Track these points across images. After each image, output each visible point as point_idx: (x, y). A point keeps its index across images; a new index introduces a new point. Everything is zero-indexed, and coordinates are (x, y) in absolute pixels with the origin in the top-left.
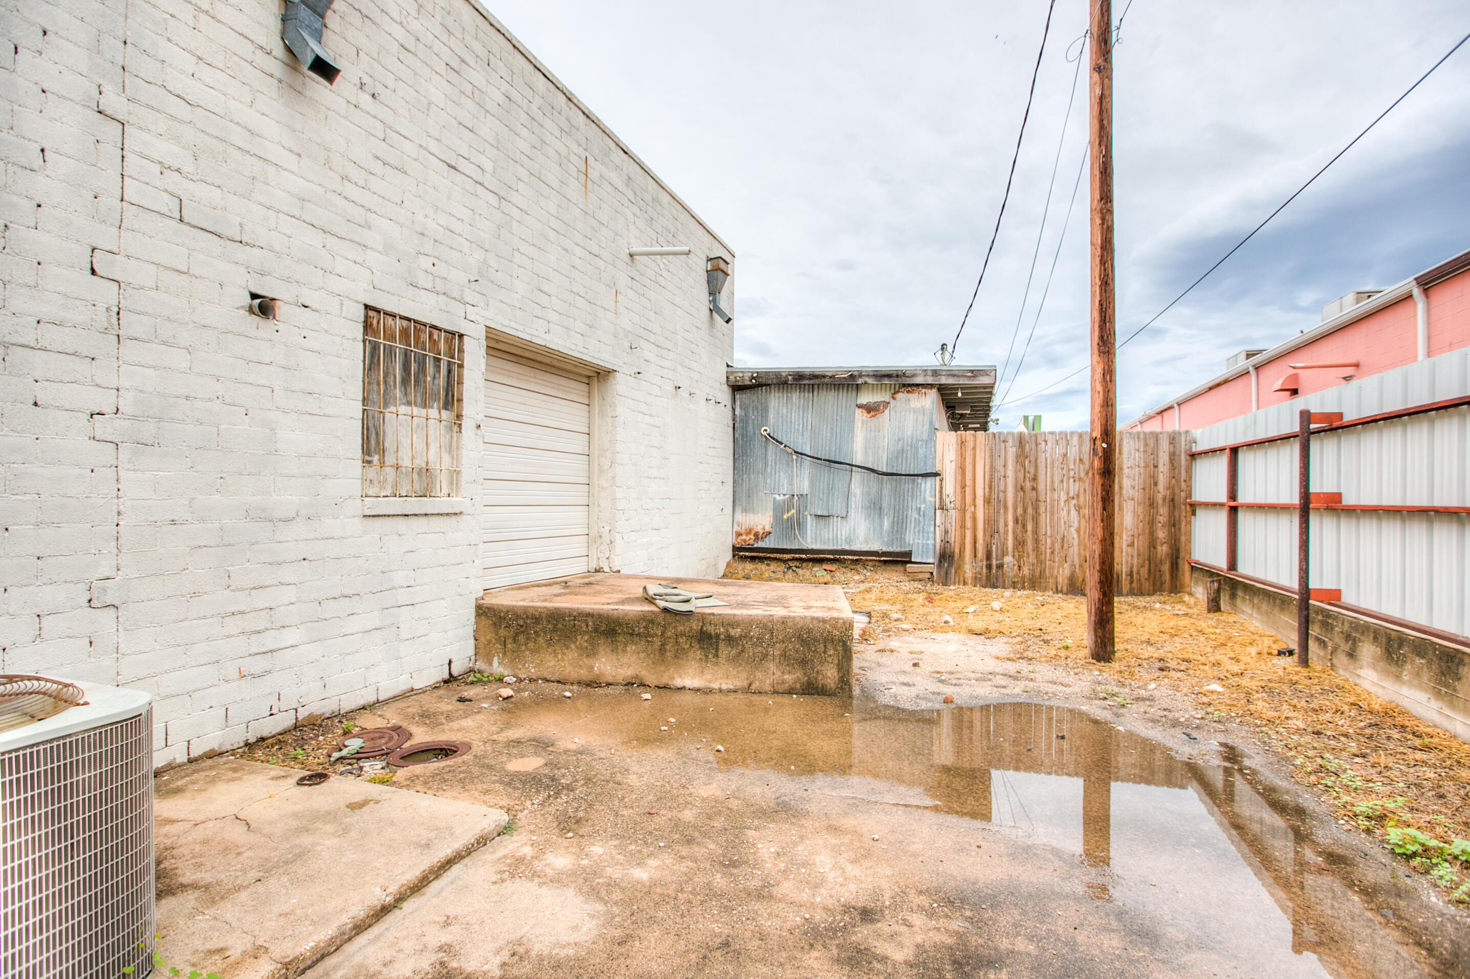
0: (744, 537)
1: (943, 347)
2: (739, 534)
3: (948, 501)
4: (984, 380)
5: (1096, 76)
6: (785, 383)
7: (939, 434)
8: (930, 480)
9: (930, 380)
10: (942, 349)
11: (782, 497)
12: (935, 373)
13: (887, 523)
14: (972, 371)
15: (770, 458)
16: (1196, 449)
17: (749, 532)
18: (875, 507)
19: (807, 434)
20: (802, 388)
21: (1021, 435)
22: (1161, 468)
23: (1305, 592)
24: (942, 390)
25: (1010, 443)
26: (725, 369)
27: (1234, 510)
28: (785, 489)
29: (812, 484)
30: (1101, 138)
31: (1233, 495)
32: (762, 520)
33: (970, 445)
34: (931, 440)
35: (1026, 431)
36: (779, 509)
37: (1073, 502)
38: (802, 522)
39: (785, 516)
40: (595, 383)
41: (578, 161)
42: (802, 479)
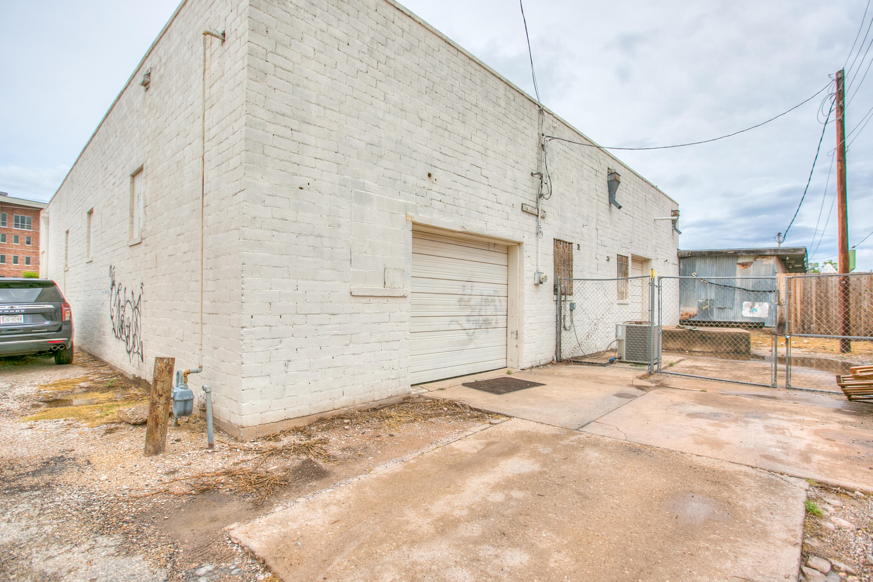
0: (685, 317)
1: (779, 234)
2: (682, 315)
3: (782, 302)
4: (800, 253)
5: (839, 163)
6: (705, 255)
7: (778, 274)
8: (773, 293)
9: (773, 253)
11: (702, 301)
12: (775, 250)
14: (793, 249)
15: (696, 285)
17: (687, 314)
19: (714, 275)
20: (712, 257)
24: (778, 256)
26: (676, 251)
28: (703, 297)
29: (716, 296)
32: (693, 310)
34: (774, 277)
36: (700, 306)
38: (711, 311)
39: (704, 308)
40: (644, 263)
41: (644, 197)
42: (712, 294)
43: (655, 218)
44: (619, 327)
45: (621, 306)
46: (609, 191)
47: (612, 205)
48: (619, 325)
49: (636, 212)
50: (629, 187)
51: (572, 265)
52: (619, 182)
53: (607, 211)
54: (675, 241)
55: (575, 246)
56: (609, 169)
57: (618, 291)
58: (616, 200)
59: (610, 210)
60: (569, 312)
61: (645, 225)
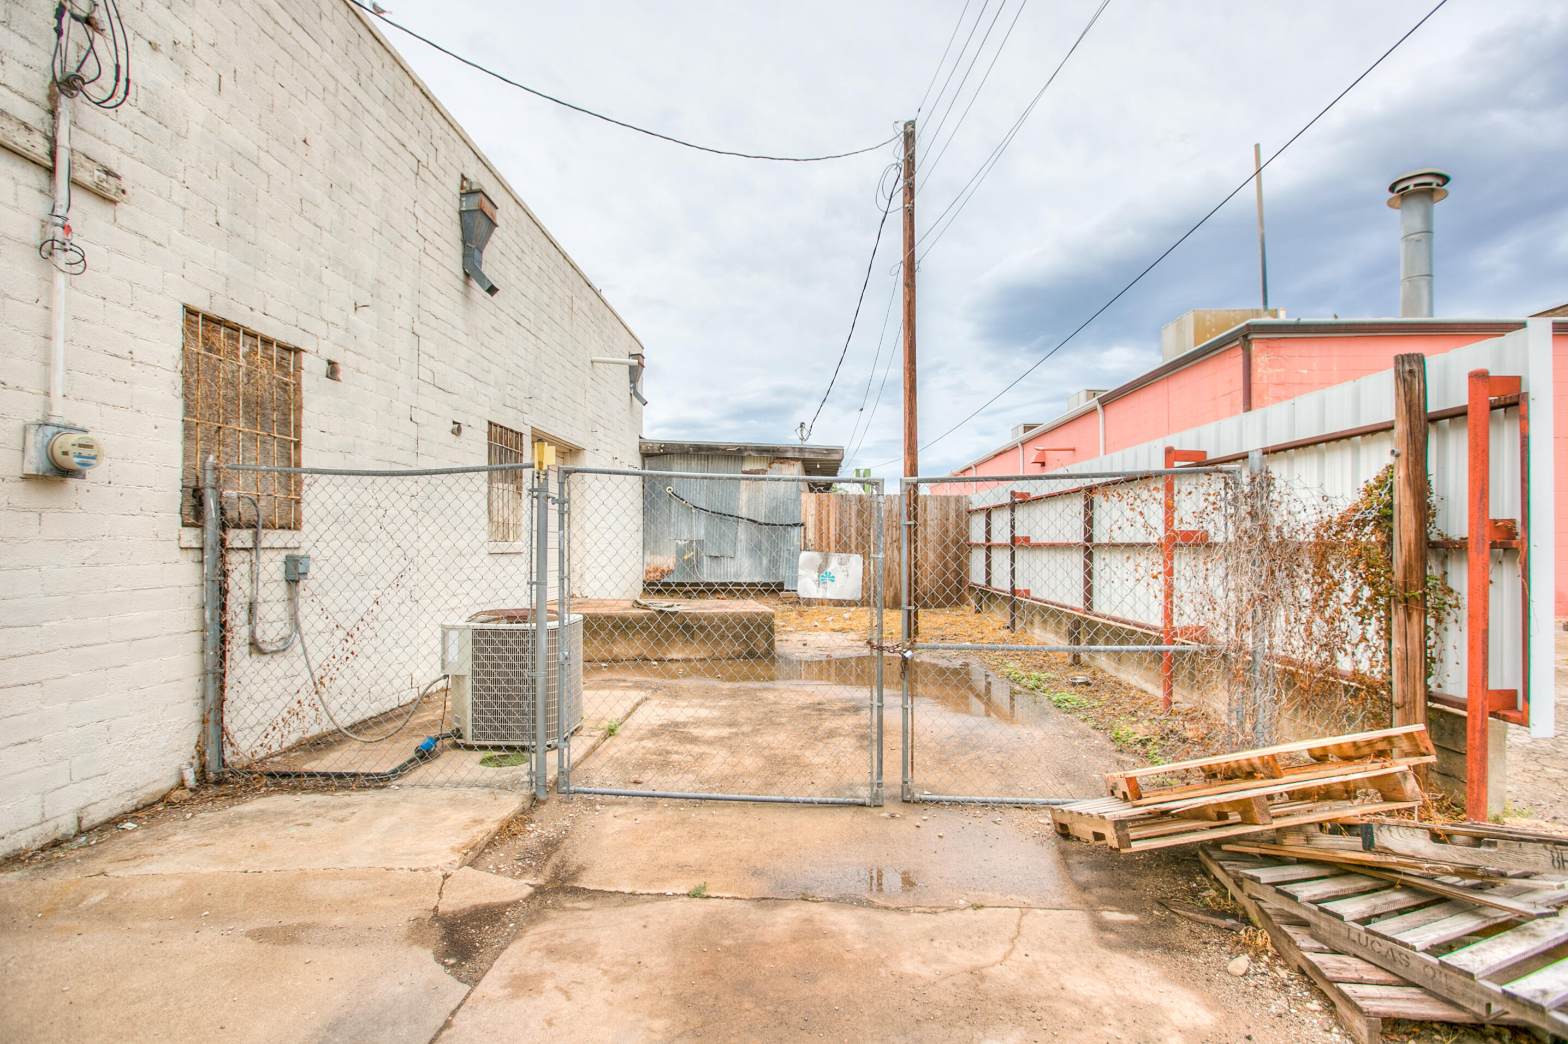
0: (652, 575)
1: (802, 425)
2: (648, 572)
3: (810, 544)
4: (836, 457)
5: (907, 289)
6: (688, 453)
7: (803, 495)
8: (797, 529)
9: (797, 455)
10: (801, 426)
11: (683, 543)
12: (801, 450)
13: (765, 561)
14: (827, 450)
15: (673, 511)
16: (972, 507)
17: (656, 570)
18: (755, 549)
19: (703, 493)
20: (699, 457)
21: (860, 496)
22: (951, 520)
23: (1014, 591)
24: (804, 461)
25: (853, 502)
26: (638, 440)
27: (989, 549)
28: (686, 536)
29: (708, 533)
30: (909, 326)
31: (988, 540)
32: (667, 560)
33: (826, 503)
34: (797, 500)
35: (864, 493)
36: (680, 552)
37: (896, 544)
38: (699, 562)
39: (686, 557)
40: (568, 456)
41: (568, 300)
42: (699, 528)
43: (594, 358)
44: (453, 635)
45: (504, 560)
46: (464, 242)
47: (474, 283)
48: (453, 628)
49: (545, 327)
50: (527, 259)
51: (298, 427)
52: (493, 224)
53: (458, 297)
54: (637, 421)
55: (312, 366)
56: (464, 178)
57: (491, 520)
58: (483, 270)
59: (466, 296)
60: (281, 590)
61: (569, 366)
